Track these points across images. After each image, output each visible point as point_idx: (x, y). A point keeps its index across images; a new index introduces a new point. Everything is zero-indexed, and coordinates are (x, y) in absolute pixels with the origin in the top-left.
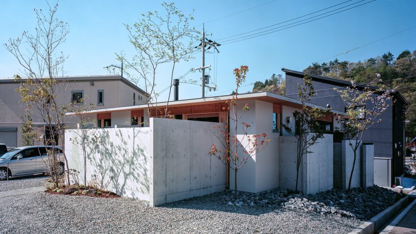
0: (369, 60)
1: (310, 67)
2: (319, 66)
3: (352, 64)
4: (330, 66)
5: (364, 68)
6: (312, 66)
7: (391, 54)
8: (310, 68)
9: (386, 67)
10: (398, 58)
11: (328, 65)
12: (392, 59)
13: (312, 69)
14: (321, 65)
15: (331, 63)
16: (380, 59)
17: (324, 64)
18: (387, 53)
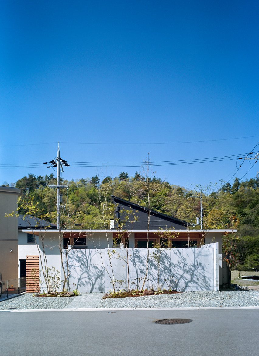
0: (81, 180)
1: (25, 177)
2: (35, 178)
3: (65, 182)
4: (46, 180)
5: (76, 187)
6: (28, 177)
7: (98, 178)
8: (25, 179)
9: (95, 189)
10: (103, 183)
11: (44, 179)
12: (98, 183)
13: (28, 180)
14: (36, 177)
15: (47, 178)
16: (89, 181)
17: (40, 177)
18: (94, 176)
